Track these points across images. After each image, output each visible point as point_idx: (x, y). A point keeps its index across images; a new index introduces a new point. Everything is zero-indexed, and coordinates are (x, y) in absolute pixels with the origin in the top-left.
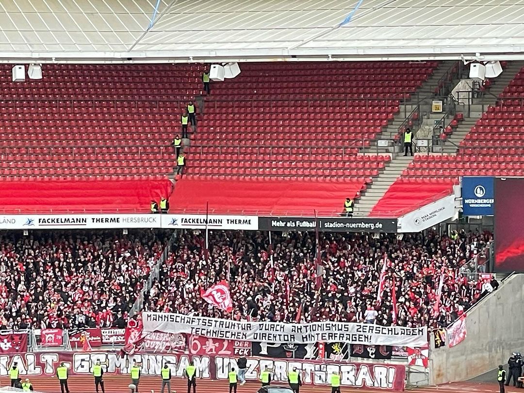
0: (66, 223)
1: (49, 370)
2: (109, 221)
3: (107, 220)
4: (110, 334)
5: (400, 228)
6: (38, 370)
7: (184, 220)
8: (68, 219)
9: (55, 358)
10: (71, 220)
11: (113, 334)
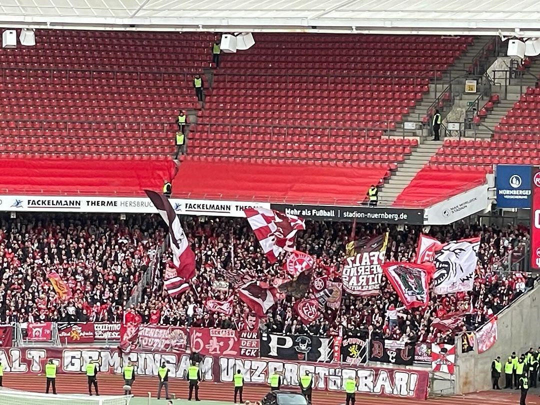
0: (58, 206)
1: (36, 368)
2: (106, 204)
3: (103, 203)
4: (104, 329)
5: (427, 219)
6: (23, 368)
7: (188, 206)
8: (61, 201)
9: (43, 354)
10: (63, 203)
11: (107, 329)
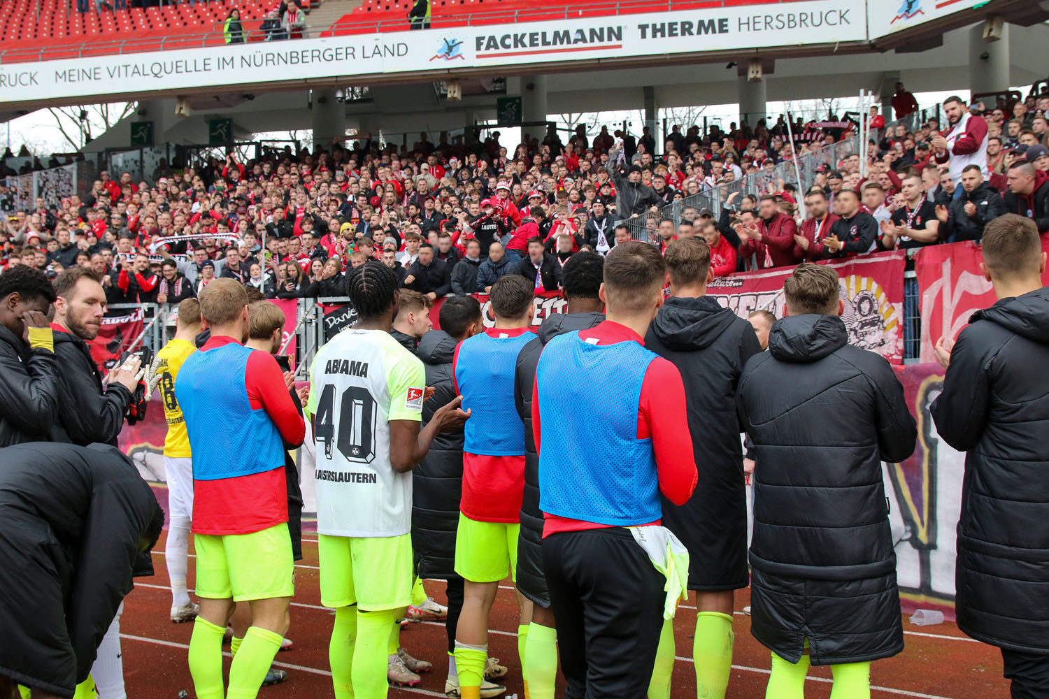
0: (558, 46)
3: (686, 28)
8: (567, 33)
10: (573, 36)
